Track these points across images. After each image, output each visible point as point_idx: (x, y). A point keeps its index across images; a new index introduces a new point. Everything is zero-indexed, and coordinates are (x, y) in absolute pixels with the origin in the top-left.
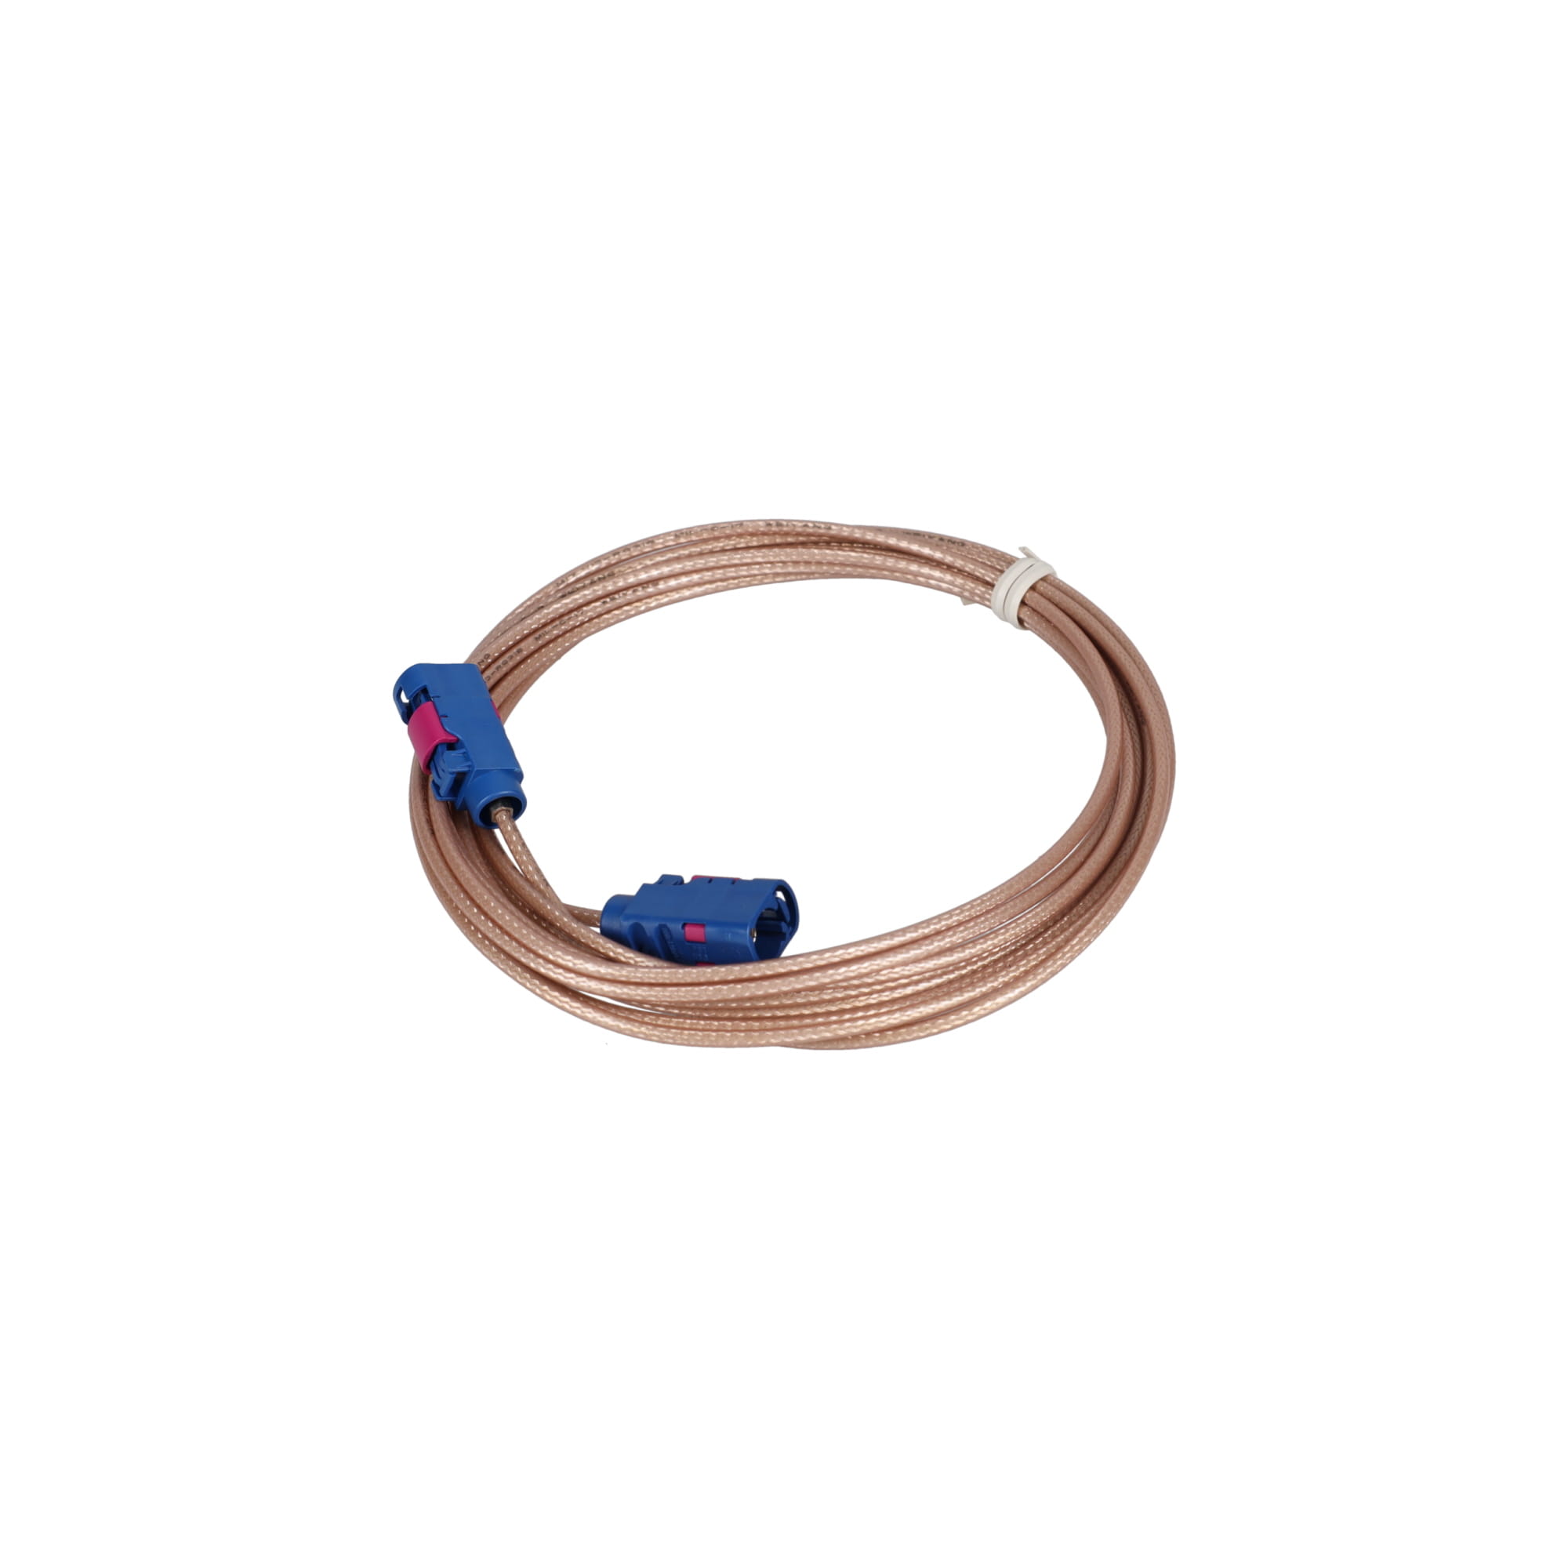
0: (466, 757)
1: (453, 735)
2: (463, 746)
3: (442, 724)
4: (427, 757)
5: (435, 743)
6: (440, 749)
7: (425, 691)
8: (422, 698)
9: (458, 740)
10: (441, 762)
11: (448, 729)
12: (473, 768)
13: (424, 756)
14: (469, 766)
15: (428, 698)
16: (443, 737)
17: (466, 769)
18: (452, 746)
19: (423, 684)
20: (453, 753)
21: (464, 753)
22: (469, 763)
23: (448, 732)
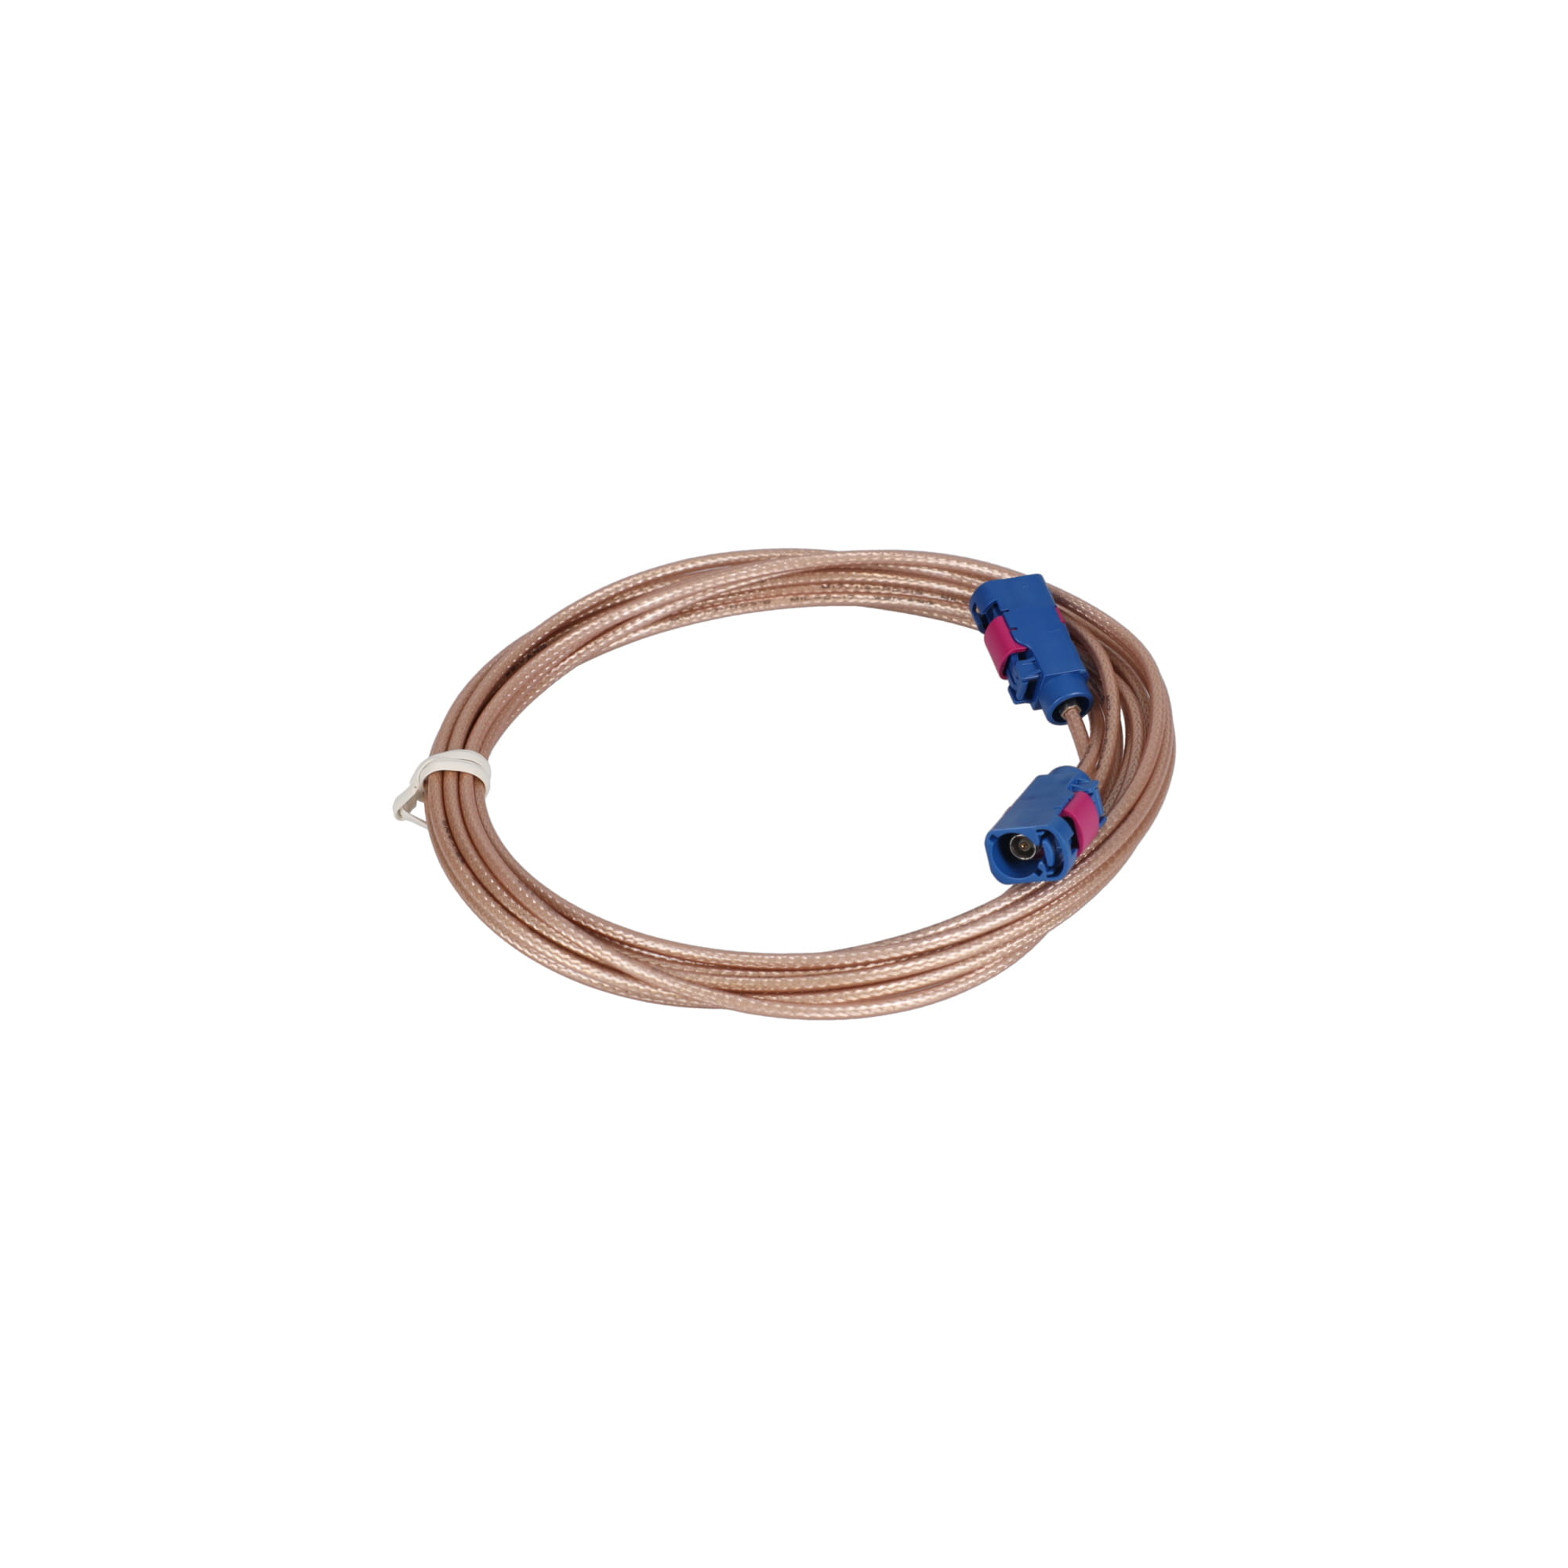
0: (1036, 665)
1: (1023, 646)
2: (1032, 655)
3: (1012, 637)
4: (1002, 666)
5: (1009, 653)
6: (1013, 658)
7: (995, 605)
8: (994, 611)
9: (1028, 649)
10: (1014, 671)
11: (1018, 641)
12: (1043, 676)
13: (1000, 664)
14: (1039, 674)
15: (1000, 613)
16: (1014, 648)
17: (1037, 676)
18: (1024, 655)
19: (994, 600)
20: (1025, 663)
21: (1034, 661)
22: (1039, 671)
23: (1018, 643)
